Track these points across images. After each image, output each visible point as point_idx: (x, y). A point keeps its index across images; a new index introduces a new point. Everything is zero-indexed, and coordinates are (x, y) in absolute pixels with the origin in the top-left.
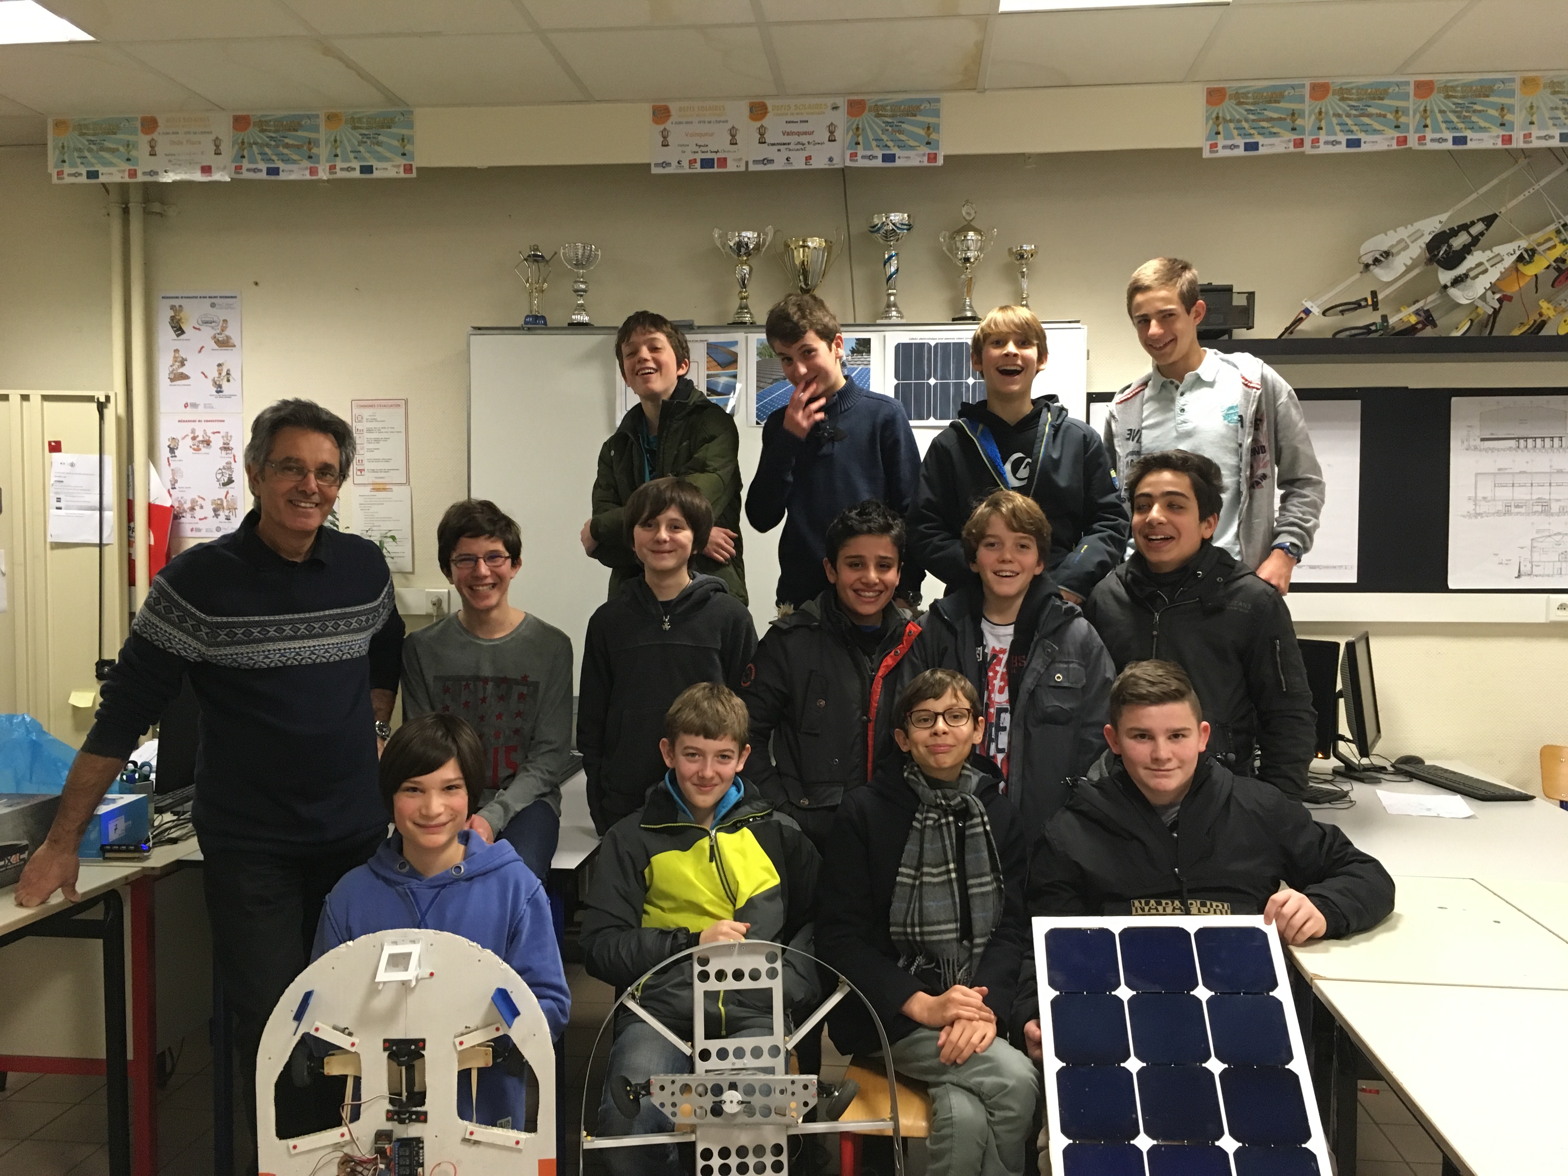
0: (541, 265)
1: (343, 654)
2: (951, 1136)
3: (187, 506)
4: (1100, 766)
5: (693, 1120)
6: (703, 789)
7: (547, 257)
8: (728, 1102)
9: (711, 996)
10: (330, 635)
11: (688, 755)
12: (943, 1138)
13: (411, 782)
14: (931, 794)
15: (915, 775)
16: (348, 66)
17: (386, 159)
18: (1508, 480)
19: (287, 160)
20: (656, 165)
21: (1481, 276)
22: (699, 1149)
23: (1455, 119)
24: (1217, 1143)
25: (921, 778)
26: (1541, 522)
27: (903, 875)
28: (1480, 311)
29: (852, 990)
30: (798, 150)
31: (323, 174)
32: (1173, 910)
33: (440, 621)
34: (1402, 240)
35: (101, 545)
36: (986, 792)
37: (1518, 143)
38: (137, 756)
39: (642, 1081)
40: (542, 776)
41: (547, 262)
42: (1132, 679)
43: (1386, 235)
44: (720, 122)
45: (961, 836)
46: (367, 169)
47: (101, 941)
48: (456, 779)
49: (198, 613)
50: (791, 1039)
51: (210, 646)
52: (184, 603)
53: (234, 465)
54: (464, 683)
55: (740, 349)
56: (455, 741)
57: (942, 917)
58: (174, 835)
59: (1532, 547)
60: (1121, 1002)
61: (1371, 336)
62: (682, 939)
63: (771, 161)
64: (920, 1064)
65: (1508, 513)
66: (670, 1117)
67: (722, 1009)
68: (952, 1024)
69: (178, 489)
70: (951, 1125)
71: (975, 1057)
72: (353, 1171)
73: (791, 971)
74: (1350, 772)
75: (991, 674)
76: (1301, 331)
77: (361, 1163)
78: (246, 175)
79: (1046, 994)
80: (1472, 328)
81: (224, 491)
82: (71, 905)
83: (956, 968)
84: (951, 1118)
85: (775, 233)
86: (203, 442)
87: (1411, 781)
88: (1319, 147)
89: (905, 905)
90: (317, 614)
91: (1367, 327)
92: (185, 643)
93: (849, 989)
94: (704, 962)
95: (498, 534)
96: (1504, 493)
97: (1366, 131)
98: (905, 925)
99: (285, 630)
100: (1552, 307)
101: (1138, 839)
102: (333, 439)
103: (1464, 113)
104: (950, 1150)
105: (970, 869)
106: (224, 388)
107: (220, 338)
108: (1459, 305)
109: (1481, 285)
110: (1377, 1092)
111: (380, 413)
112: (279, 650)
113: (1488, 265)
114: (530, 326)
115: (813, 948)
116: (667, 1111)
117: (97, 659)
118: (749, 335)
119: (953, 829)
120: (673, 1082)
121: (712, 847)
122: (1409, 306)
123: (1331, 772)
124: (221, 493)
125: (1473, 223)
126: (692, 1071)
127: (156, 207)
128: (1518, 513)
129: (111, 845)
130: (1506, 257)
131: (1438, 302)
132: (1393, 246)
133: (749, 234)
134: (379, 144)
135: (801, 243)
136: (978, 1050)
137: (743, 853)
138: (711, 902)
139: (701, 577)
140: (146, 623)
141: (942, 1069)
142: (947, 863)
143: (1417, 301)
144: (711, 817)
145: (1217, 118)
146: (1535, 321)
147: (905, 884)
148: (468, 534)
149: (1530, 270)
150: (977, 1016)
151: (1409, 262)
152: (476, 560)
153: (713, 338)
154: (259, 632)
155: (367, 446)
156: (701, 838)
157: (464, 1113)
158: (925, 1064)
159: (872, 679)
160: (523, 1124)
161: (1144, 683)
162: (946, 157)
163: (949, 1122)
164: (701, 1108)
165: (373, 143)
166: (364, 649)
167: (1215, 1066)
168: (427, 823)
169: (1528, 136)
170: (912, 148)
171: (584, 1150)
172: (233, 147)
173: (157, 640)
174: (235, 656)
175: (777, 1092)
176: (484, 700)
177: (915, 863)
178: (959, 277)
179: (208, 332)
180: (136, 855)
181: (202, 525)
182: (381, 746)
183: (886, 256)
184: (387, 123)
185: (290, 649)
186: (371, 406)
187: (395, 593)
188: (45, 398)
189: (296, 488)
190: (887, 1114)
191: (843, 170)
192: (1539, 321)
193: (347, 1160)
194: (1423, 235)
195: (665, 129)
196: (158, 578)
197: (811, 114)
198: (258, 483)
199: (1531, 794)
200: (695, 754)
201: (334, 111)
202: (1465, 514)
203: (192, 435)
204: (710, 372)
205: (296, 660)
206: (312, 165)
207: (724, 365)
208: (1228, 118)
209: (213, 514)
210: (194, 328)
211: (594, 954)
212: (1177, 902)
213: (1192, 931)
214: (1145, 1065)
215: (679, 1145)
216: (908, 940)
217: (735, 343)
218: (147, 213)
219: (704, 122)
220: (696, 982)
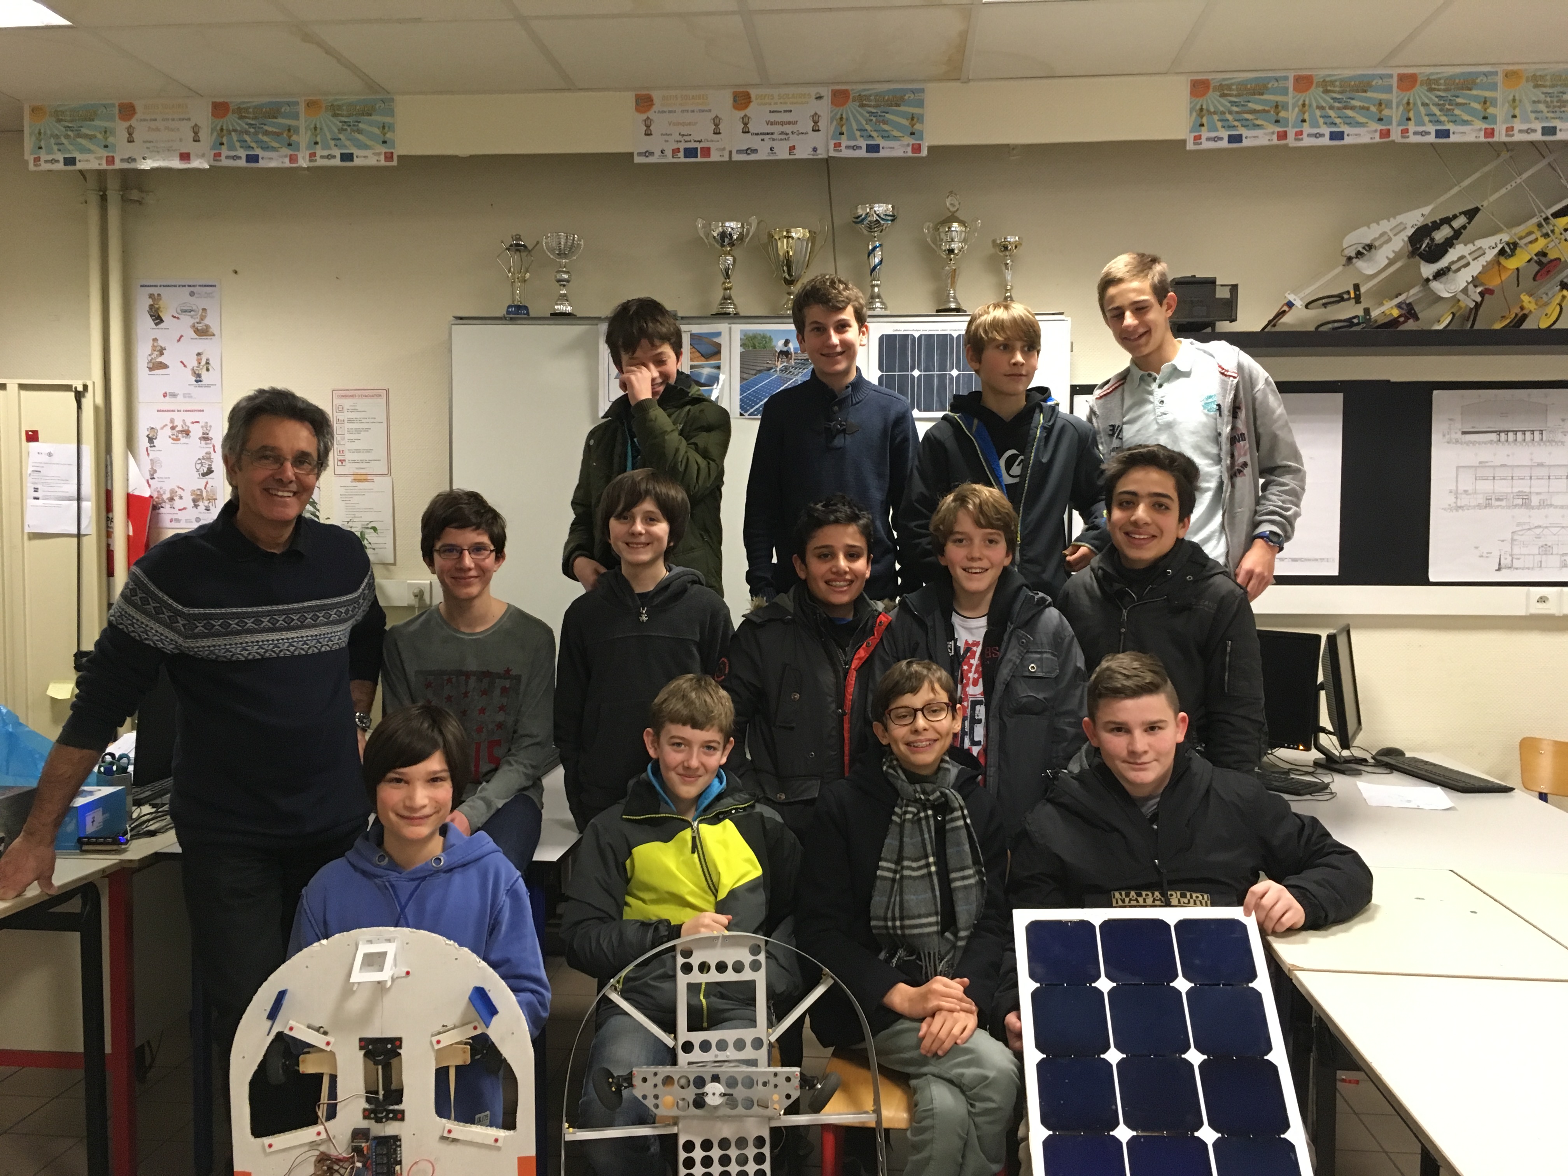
0: (524, 254)
1: (322, 646)
2: (933, 1127)
3: (166, 496)
4: (1080, 757)
5: (675, 1112)
6: (687, 779)
7: (530, 248)
8: (710, 1095)
9: (693, 988)
10: (309, 627)
11: (673, 744)
12: (924, 1130)
13: (397, 773)
14: (910, 788)
15: (894, 769)
16: (327, 52)
17: (366, 147)
18: (1489, 473)
19: (266, 148)
20: (640, 154)
21: (1463, 269)
22: (681, 1141)
23: (1438, 113)
24: (1196, 1134)
25: (900, 772)
26: (1522, 514)
27: (884, 869)
28: (1462, 304)
29: (836, 982)
30: (781, 140)
31: (303, 163)
32: (1154, 902)
33: (422, 614)
34: (1384, 233)
35: (79, 536)
36: (964, 785)
37: (1501, 136)
38: (115, 748)
39: (623, 1072)
40: (525, 770)
41: (530, 251)
42: (1108, 672)
43: (1369, 227)
44: (703, 111)
45: (941, 831)
46: (347, 157)
47: (78, 934)
48: (442, 771)
49: (175, 605)
50: (774, 1032)
51: (186, 638)
52: (161, 594)
53: (213, 455)
54: (446, 677)
55: (723, 341)
56: (441, 732)
57: (923, 911)
58: (152, 828)
59: (1513, 540)
60: (1102, 993)
61: (1354, 329)
62: (663, 931)
63: (755, 151)
64: (902, 1055)
65: (1488, 506)
66: (653, 1109)
67: (704, 1001)
68: (933, 1016)
69: (156, 479)
70: (932, 1116)
71: (956, 1049)
72: (330, 1169)
73: (773, 963)
74: (1331, 764)
75: (965, 667)
76: (1284, 324)
77: (338, 1161)
78: (225, 162)
79: (1026, 986)
80: (1455, 320)
81: (203, 481)
82: (48, 898)
83: (937, 962)
84: (932, 1109)
85: (759, 223)
86: (182, 431)
87: (1392, 773)
88: (1302, 139)
89: (885, 899)
90: (296, 606)
91: (1350, 320)
92: (162, 634)
93: (832, 982)
94: (687, 954)
95: (484, 526)
96: (1485, 486)
97: (1349, 124)
98: (885, 919)
99: (263, 622)
100: (1533, 301)
101: (1117, 830)
102: (311, 427)
103: (1447, 107)
104: (931, 1141)
105: (952, 863)
106: (203, 378)
107: (200, 326)
108: (1441, 298)
109: (1463, 278)
110: (1357, 1082)
111: (361, 403)
112: (258, 642)
113: (1470, 259)
114: (512, 316)
115: (794, 942)
116: (649, 1103)
117: (75, 651)
118: (733, 326)
119: (932, 822)
120: (655, 1074)
121: (694, 838)
122: (1391, 299)
123: (1312, 764)
124: (200, 483)
125: (1455, 217)
126: (674, 1063)
127: (135, 195)
128: (1498, 506)
129: (89, 838)
130: (1487, 251)
131: (1421, 295)
132: (1375, 239)
133: (733, 224)
134: (360, 131)
135: (785, 234)
136: (959, 1041)
137: (725, 845)
138: (692, 893)
139: (677, 570)
140: (122, 614)
141: (924, 1061)
142: (927, 857)
143: (1400, 294)
144: (693, 809)
145: (1201, 109)
146: (1516, 315)
147: (885, 878)
148: (454, 525)
149: (1512, 264)
150: (958, 1007)
151: (1392, 255)
152: (461, 552)
153: (697, 329)
154: (236, 624)
155: (347, 436)
156: (684, 829)
157: (442, 1110)
158: (907, 1055)
159: (846, 673)
160: (500, 1120)
161: (1119, 676)
162: (931, 148)
163: (930, 1113)
164: (684, 1099)
165: (353, 131)
166: (345, 639)
167: (1195, 1057)
168: (411, 815)
169: (1510, 129)
170: (896, 138)
171: (566, 1143)
172: (212, 134)
173: (133, 631)
174: (212, 648)
175: (760, 1083)
176: (466, 694)
177: (895, 857)
178: (943, 268)
179: (187, 321)
180: (114, 847)
181: (181, 515)
182: (363, 739)
183: (870, 247)
184: (367, 112)
185: (268, 641)
186: (352, 396)
187: (376, 583)
188: (22, 387)
189: (272, 476)
190: (869, 1105)
191: (827, 161)
192: (1520, 315)
193: (323, 1158)
194: (1405, 228)
195: (648, 118)
196: (134, 568)
197: (795, 103)
198: (235, 473)
199: (1510, 785)
200: (679, 744)
201: (314, 98)
202: (1447, 506)
203: (171, 425)
204: (693, 363)
205: (274, 652)
206: (292, 153)
207: (707, 357)
208: (1212, 110)
209: (192, 504)
210: (173, 316)
211: (575, 947)
212: (1157, 893)
213: (1172, 923)
214: (1124, 1056)
215: (661, 1137)
216: (889, 934)
217: (719, 334)
218: (125, 200)
219: (687, 111)
220: (680, 974)
